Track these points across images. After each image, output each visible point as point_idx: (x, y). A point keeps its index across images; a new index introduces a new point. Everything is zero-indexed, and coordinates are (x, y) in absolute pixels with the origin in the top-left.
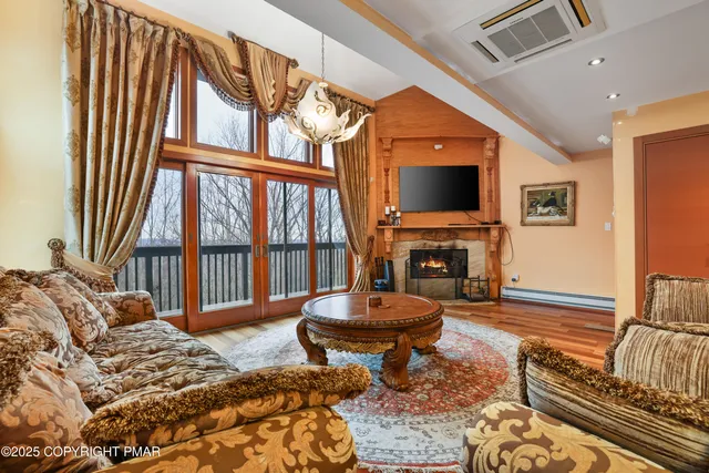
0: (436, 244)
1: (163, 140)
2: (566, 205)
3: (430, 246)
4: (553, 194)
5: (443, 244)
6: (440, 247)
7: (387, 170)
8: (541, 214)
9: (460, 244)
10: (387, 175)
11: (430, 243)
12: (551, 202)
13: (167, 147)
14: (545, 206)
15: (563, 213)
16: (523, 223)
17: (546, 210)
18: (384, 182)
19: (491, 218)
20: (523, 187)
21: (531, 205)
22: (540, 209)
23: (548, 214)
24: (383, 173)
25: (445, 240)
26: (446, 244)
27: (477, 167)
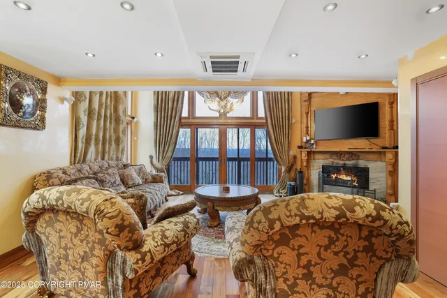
0: (342, 162)
1: (181, 118)
3: (337, 164)
5: (347, 162)
6: (345, 164)
7: (307, 114)
9: (362, 163)
10: (307, 117)
11: (337, 161)
13: (183, 121)
18: (305, 121)
19: (390, 144)
24: (305, 115)
25: (348, 160)
26: (350, 163)
27: (377, 103)
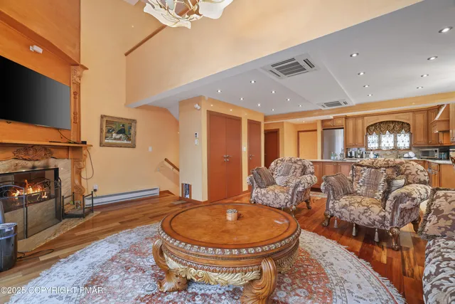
0: (30, 164)
2: (130, 134)
3: (22, 167)
4: (123, 126)
5: (37, 163)
6: (34, 167)
8: (115, 139)
9: (52, 163)
11: (23, 163)
12: (121, 131)
14: (118, 133)
15: (129, 139)
16: (102, 145)
17: (118, 136)
20: (102, 117)
21: (108, 132)
22: (114, 135)
23: (120, 139)
25: (40, 159)
26: (40, 164)
